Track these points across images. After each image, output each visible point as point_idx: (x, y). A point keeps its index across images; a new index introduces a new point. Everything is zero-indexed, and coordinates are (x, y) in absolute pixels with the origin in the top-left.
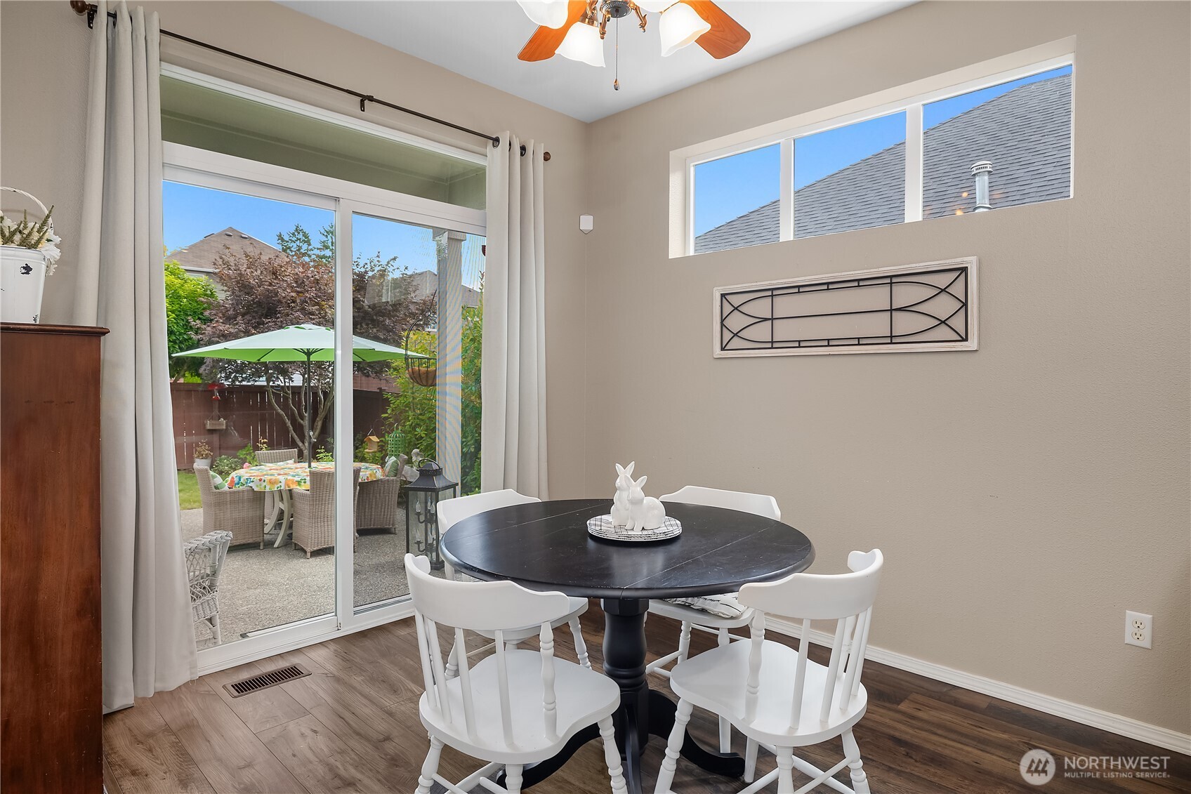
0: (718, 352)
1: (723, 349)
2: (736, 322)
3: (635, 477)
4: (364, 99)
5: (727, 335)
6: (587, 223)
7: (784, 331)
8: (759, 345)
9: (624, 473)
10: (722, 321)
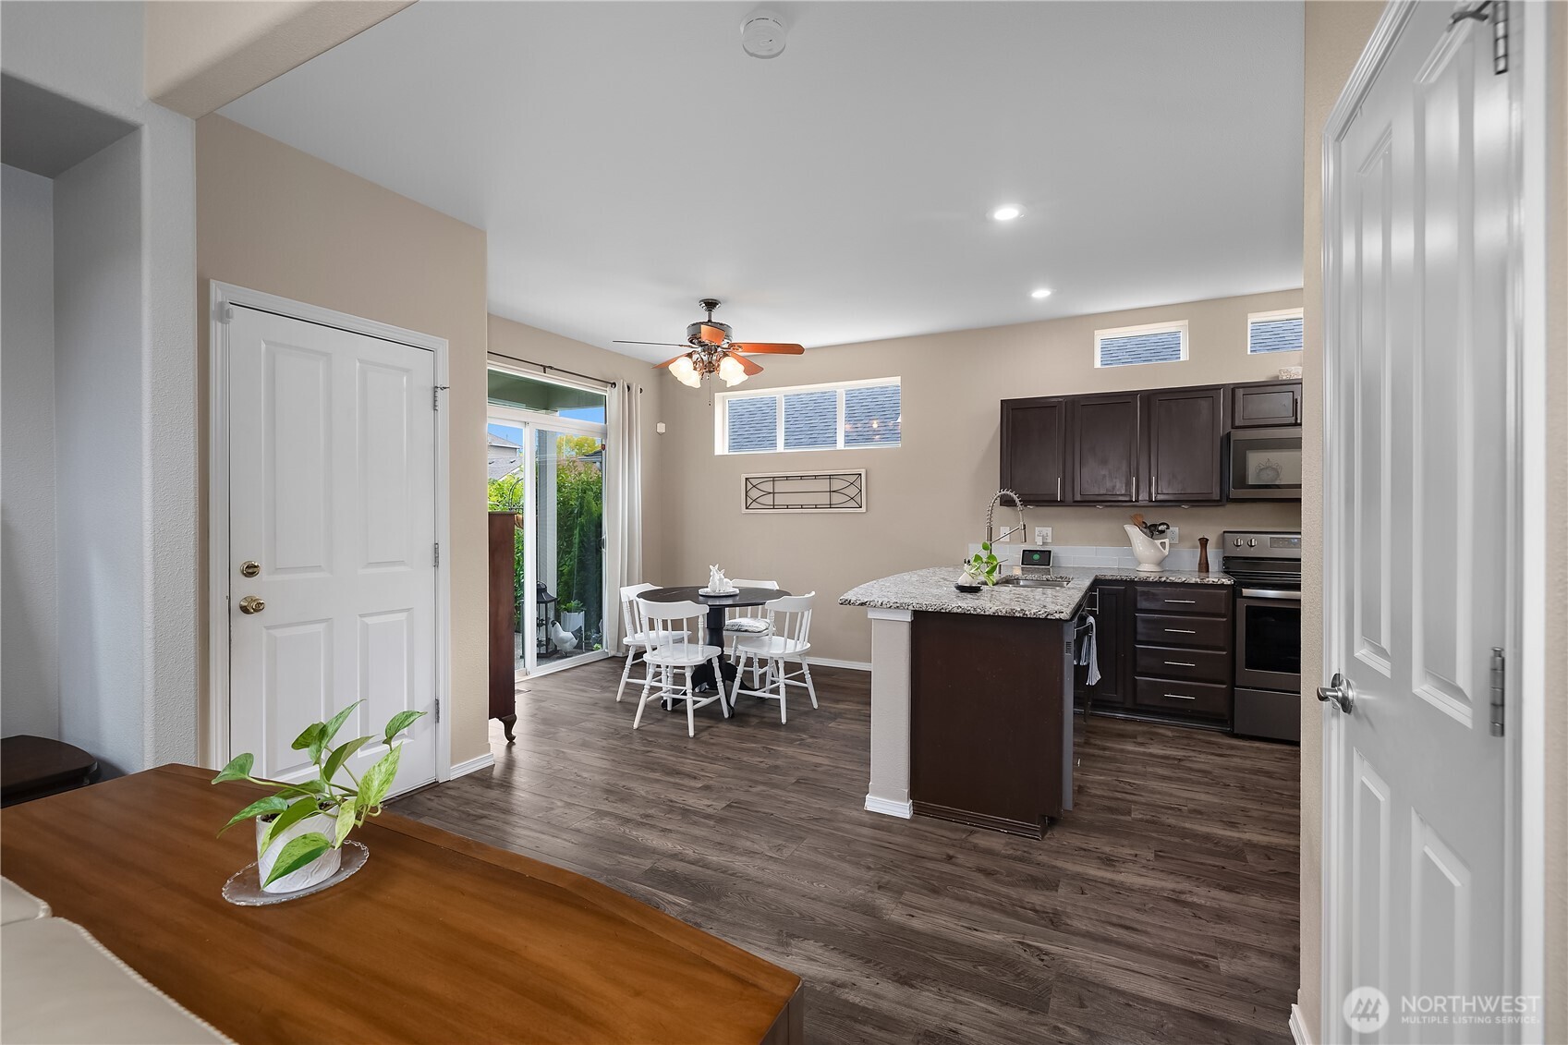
0: (744, 510)
1: (747, 508)
2: (754, 494)
3: (719, 569)
4: (545, 367)
5: (749, 501)
6: (661, 428)
7: (780, 500)
8: (766, 507)
9: (714, 569)
10: (746, 492)
